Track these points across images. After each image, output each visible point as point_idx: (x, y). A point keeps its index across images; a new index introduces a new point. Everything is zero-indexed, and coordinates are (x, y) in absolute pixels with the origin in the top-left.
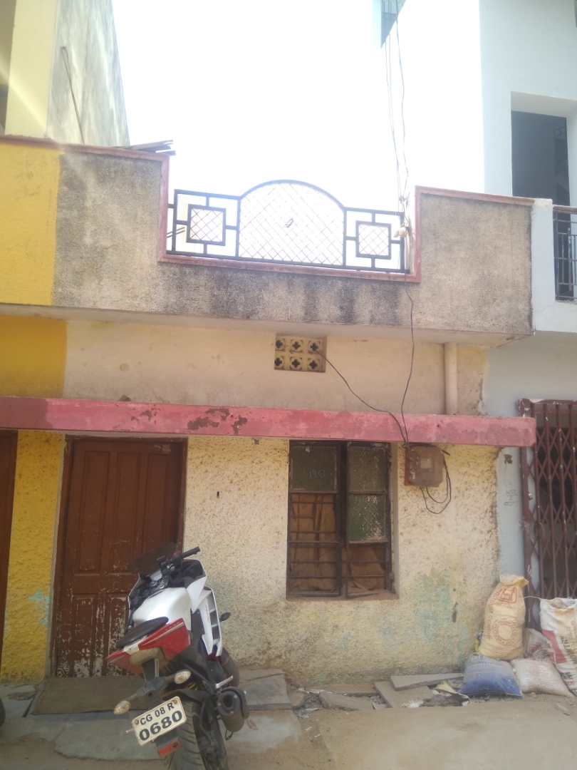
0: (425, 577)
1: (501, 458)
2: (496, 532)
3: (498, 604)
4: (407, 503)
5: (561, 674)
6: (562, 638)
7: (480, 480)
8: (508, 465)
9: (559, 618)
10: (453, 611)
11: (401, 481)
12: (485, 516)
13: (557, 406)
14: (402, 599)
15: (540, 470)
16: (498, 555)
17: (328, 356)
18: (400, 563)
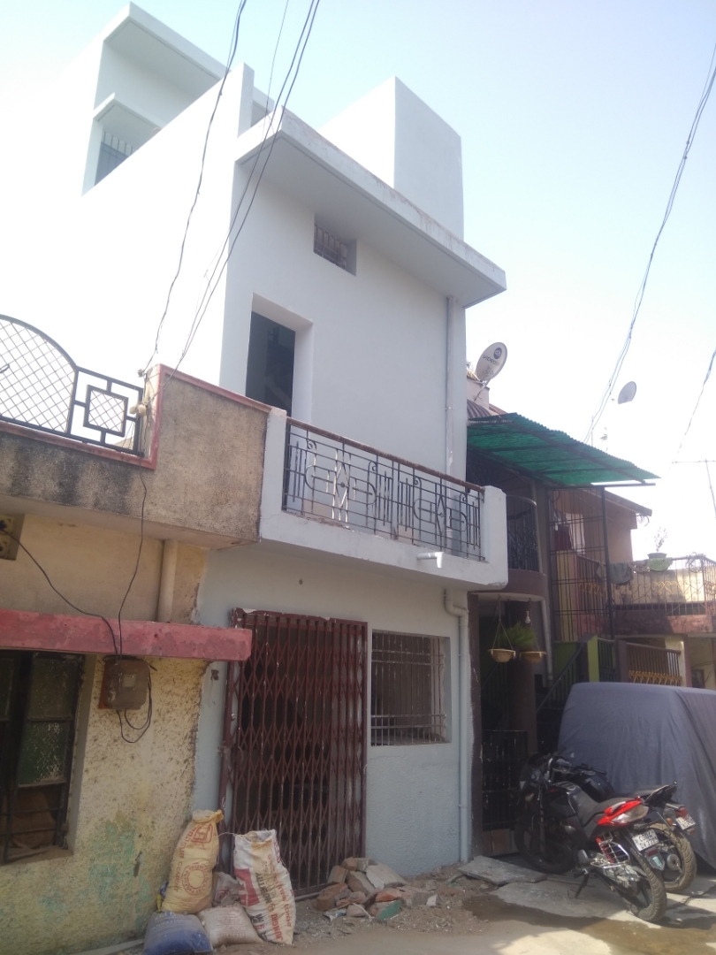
0: (108, 823)
1: (209, 674)
2: (193, 761)
3: (190, 846)
4: (99, 730)
5: (251, 918)
6: (257, 875)
7: (184, 700)
8: (215, 682)
9: (256, 853)
10: (135, 862)
11: (94, 703)
12: (184, 743)
13: (267, 617)
14: (77, 855)
15: (244, 687)
16: (192, 788)
17: (23, 540)
18: (80, 808)
